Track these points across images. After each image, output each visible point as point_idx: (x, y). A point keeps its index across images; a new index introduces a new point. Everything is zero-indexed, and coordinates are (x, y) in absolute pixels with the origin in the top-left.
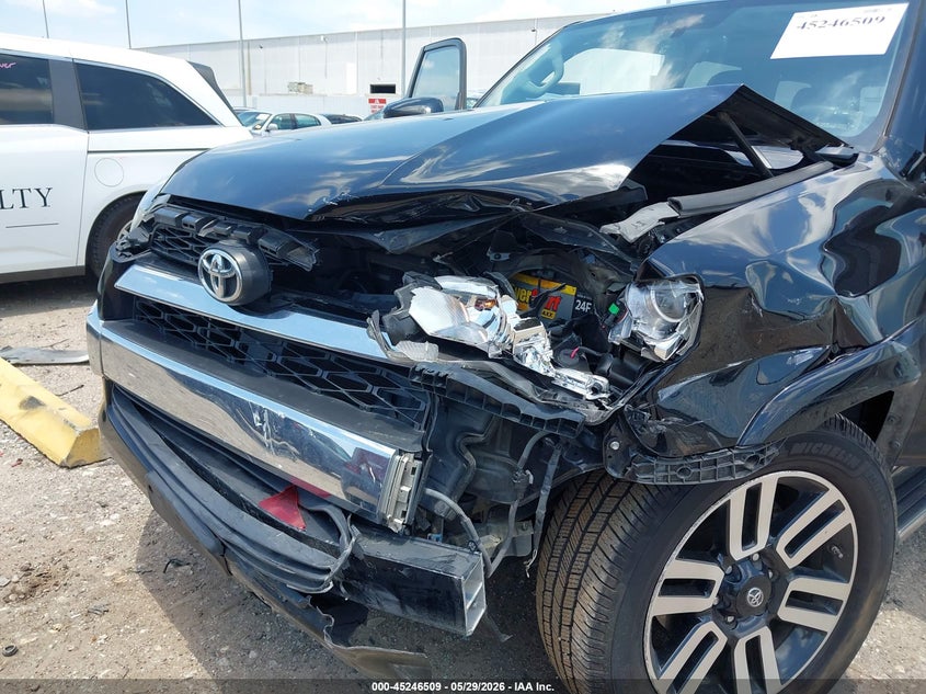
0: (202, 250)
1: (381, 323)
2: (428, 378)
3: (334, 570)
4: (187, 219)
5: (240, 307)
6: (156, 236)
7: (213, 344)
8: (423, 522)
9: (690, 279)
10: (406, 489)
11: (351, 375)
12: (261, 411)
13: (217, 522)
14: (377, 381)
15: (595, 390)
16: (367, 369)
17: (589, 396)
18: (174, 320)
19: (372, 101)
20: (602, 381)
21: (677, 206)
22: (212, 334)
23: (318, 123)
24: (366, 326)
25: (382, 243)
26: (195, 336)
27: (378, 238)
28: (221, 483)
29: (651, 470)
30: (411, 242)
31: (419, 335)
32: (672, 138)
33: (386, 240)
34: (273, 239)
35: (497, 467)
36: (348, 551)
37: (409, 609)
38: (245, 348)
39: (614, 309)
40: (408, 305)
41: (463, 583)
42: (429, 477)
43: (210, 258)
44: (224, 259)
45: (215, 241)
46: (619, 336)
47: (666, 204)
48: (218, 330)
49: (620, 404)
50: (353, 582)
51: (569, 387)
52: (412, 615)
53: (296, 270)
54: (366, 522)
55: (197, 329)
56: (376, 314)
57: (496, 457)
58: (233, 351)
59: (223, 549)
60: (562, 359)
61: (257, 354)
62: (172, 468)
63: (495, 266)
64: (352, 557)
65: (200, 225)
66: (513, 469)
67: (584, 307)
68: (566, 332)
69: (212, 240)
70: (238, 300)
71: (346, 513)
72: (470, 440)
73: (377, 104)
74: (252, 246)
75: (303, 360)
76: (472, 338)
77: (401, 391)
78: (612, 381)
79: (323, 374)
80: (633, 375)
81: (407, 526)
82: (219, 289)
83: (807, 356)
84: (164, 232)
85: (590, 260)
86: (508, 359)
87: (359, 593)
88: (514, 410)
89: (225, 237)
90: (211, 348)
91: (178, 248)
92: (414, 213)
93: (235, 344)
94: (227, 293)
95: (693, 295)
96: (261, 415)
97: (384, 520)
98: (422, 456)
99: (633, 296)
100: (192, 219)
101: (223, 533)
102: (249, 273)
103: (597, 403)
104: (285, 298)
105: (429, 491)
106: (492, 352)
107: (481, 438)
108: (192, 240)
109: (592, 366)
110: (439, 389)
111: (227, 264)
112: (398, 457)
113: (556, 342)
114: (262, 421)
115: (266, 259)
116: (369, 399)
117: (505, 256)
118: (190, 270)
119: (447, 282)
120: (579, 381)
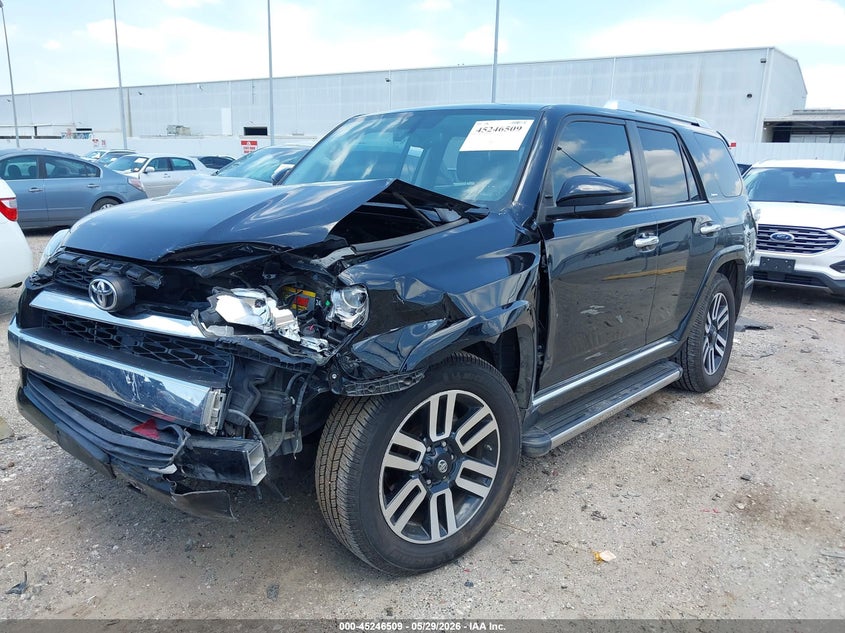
0: (91, 279)
1: (200, 317)
2: (226, 345)
3: (175, 455)
4: (81, 260)
5: (115, 313)
6: (58, 271)
7: (100, 339)
8: (228, 426)
9: (361, 286)
10: (217, 410)
11: (186, 350)
12: (131, 375)
13: (105, 443)
14: (200, 352)
15: (321, 347)
16: (196, 346)
17: (319, 350)
18: (71, 325)
19: (244, 143)
20: (325, 342)
21: (354, 249)
22: (98, 333)
23: (192, 167)
24: (190, 319)
25: (197, 272)
26: (87, 335)
27: (195, 269)
28: (107, 422)
29: (353, 388)
30: (214, 271)
31: (222, 322)
32: (370, 201)
33: (199, 270)
34: (135, 271)
35: (276, 398)
36: (183, 443)
37: (220, 476)
38: (120, 339)
39: (328, 303)
40: (215, 306)
41: (248, 454)
42: (230, 403)
43: (96, 284)
44: (106, 285)
45: (99, 274)
46: (330, 317)
47: (349, 248)
48: (102, 330)
49: (334, 353)
50: (188, 465)
51: (310, 347)
52: (223, 478)
53: (150, 288)
54: (197, 432)
55: (88, 330)
56: (196, 312)
57: (275, 392)
58: (112, 342)
59: (110, 459)
60: (305, 331)
61: (127, 342)
62: (74, 417)
63: (268, 282)
64: (185, 447)
65: (89, 264)
66: (283, 397)
67: (319, 304)
68: (308, 317)
69: (98, 273)
70: (115, 308)
71: (183, 427)
72: (257, 382)
73: (249, 145)
74: (122, 275)
75: (156, 344)
76: (254, 322)
77: (216, 357)
78: (330, 342)
79: (168, 351)
80: (341, 338)
81: (219, 431)
82: (102, 302)
83: (434, 323)
84: (64, 269)
85: (315, 278)
86: (276, 334)
87: (192, 471)
88: (277, 360)
89: (106, 271)
90: (98, 341)
91: (74, 279)
92: (219, 255)
93: (113, 337)
94: (108, 305)
95: (364, 294)
96: (131, 378)
97: (205, 428)
98: (226, 391)
99: (335, 296)
100: (84, 260)
101: (109, 448)
102: (121, 292)
103: (322, 353)
104: (144, 307)
105: (231, 411)
106: (266, 330)
107: (263, 380)
108: (84, 274)
109: (320, 334)
110: (233, 351)
111: (107, 287)
112: (212, 392)
113: (302, 322)
114: (131, 380)
115: (133, 283)
116: (196, 363)
117: (273, 276)
118: (82, 293)
119: (238, 291)
120: (314, 343)
